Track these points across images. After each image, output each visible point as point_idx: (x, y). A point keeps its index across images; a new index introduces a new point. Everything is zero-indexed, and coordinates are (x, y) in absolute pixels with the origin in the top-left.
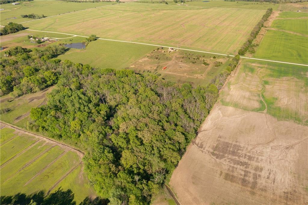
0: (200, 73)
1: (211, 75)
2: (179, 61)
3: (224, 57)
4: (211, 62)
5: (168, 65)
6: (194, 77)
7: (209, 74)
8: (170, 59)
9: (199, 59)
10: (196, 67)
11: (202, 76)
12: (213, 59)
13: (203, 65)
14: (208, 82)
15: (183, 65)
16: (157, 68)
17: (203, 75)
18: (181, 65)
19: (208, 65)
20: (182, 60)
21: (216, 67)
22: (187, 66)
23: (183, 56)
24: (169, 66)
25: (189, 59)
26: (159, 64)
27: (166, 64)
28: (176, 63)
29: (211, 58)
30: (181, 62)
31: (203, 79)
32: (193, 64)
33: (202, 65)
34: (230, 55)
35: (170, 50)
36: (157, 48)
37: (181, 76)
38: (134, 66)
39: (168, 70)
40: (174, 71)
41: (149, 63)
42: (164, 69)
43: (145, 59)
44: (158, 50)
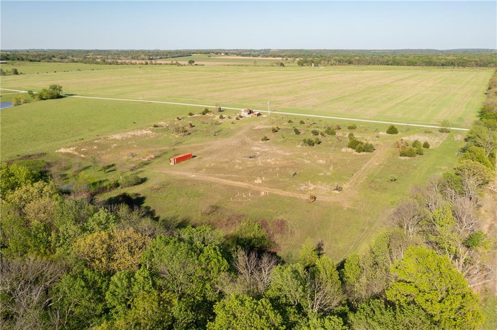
0: (327, 179)
1: (385, 189)
2: (256, 140)
3: (428, 132)
4: (382, 143)
5: (206, 149)
6: (296, 195)
7: (372, 184)
8: (228, 134)
9: (333, 133)
10: (316, 158)
11: (338, 189)
12: (388, 135)
13: (350, 150)
14: (371, 224)
15: (267, 150)
16: (156, 157)
17: (345, 186)
18: (258, 151)
19: (369, 149)
20: (271, 135)
21: (403, 158)
22: (280, 152)
23: (275, 126)
24: (210, 153)
25: (297, 132)
26: (176, 147)
27: (202, 147)
28: (244, 143)
29: (381, 133)
30: (261, 142)
31: (346, 205)
32: (308, 147)
33: (344, 150)
34: (452, 128)
35: (244, 114)
36: (203, 110)
37: (232, 190)
38: (69, 150)
39: (192, 163)
40: (215, 170)
41: (142, 142)
42: (179, 160)
43: (139, 133)
44: (204, 114)
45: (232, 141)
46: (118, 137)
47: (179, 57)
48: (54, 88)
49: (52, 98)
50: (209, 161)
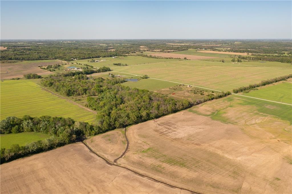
4: (207, 94)
5: (178, 93)
13: (200, 95)
16: (169, 93)
19: (203, 95)
20: (190, 91)
22: (189, 94)
30: (187, 92)
32: (194, 94)
35: (188, 86)
36: (180, 85)
37: (179, 98)
38: (156, 91)
39: (175, 95)
40: (177, 96)
41: (167, 91)
42: (173, 94)
43: (167, 89)
44: (180, 86)
45: (182, 92)
46: (163, 90)
47: (182, 50)
48: (146, 76)
49: (145, 78)
50: (177, 95)
